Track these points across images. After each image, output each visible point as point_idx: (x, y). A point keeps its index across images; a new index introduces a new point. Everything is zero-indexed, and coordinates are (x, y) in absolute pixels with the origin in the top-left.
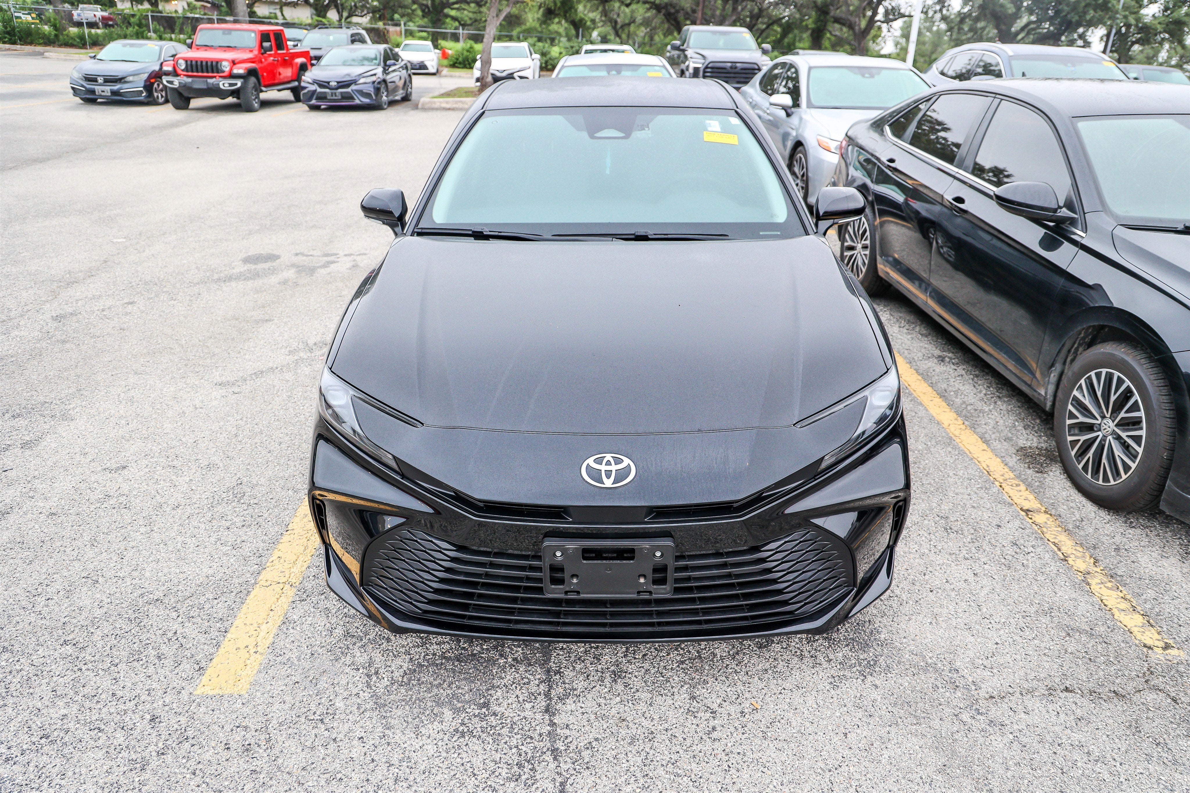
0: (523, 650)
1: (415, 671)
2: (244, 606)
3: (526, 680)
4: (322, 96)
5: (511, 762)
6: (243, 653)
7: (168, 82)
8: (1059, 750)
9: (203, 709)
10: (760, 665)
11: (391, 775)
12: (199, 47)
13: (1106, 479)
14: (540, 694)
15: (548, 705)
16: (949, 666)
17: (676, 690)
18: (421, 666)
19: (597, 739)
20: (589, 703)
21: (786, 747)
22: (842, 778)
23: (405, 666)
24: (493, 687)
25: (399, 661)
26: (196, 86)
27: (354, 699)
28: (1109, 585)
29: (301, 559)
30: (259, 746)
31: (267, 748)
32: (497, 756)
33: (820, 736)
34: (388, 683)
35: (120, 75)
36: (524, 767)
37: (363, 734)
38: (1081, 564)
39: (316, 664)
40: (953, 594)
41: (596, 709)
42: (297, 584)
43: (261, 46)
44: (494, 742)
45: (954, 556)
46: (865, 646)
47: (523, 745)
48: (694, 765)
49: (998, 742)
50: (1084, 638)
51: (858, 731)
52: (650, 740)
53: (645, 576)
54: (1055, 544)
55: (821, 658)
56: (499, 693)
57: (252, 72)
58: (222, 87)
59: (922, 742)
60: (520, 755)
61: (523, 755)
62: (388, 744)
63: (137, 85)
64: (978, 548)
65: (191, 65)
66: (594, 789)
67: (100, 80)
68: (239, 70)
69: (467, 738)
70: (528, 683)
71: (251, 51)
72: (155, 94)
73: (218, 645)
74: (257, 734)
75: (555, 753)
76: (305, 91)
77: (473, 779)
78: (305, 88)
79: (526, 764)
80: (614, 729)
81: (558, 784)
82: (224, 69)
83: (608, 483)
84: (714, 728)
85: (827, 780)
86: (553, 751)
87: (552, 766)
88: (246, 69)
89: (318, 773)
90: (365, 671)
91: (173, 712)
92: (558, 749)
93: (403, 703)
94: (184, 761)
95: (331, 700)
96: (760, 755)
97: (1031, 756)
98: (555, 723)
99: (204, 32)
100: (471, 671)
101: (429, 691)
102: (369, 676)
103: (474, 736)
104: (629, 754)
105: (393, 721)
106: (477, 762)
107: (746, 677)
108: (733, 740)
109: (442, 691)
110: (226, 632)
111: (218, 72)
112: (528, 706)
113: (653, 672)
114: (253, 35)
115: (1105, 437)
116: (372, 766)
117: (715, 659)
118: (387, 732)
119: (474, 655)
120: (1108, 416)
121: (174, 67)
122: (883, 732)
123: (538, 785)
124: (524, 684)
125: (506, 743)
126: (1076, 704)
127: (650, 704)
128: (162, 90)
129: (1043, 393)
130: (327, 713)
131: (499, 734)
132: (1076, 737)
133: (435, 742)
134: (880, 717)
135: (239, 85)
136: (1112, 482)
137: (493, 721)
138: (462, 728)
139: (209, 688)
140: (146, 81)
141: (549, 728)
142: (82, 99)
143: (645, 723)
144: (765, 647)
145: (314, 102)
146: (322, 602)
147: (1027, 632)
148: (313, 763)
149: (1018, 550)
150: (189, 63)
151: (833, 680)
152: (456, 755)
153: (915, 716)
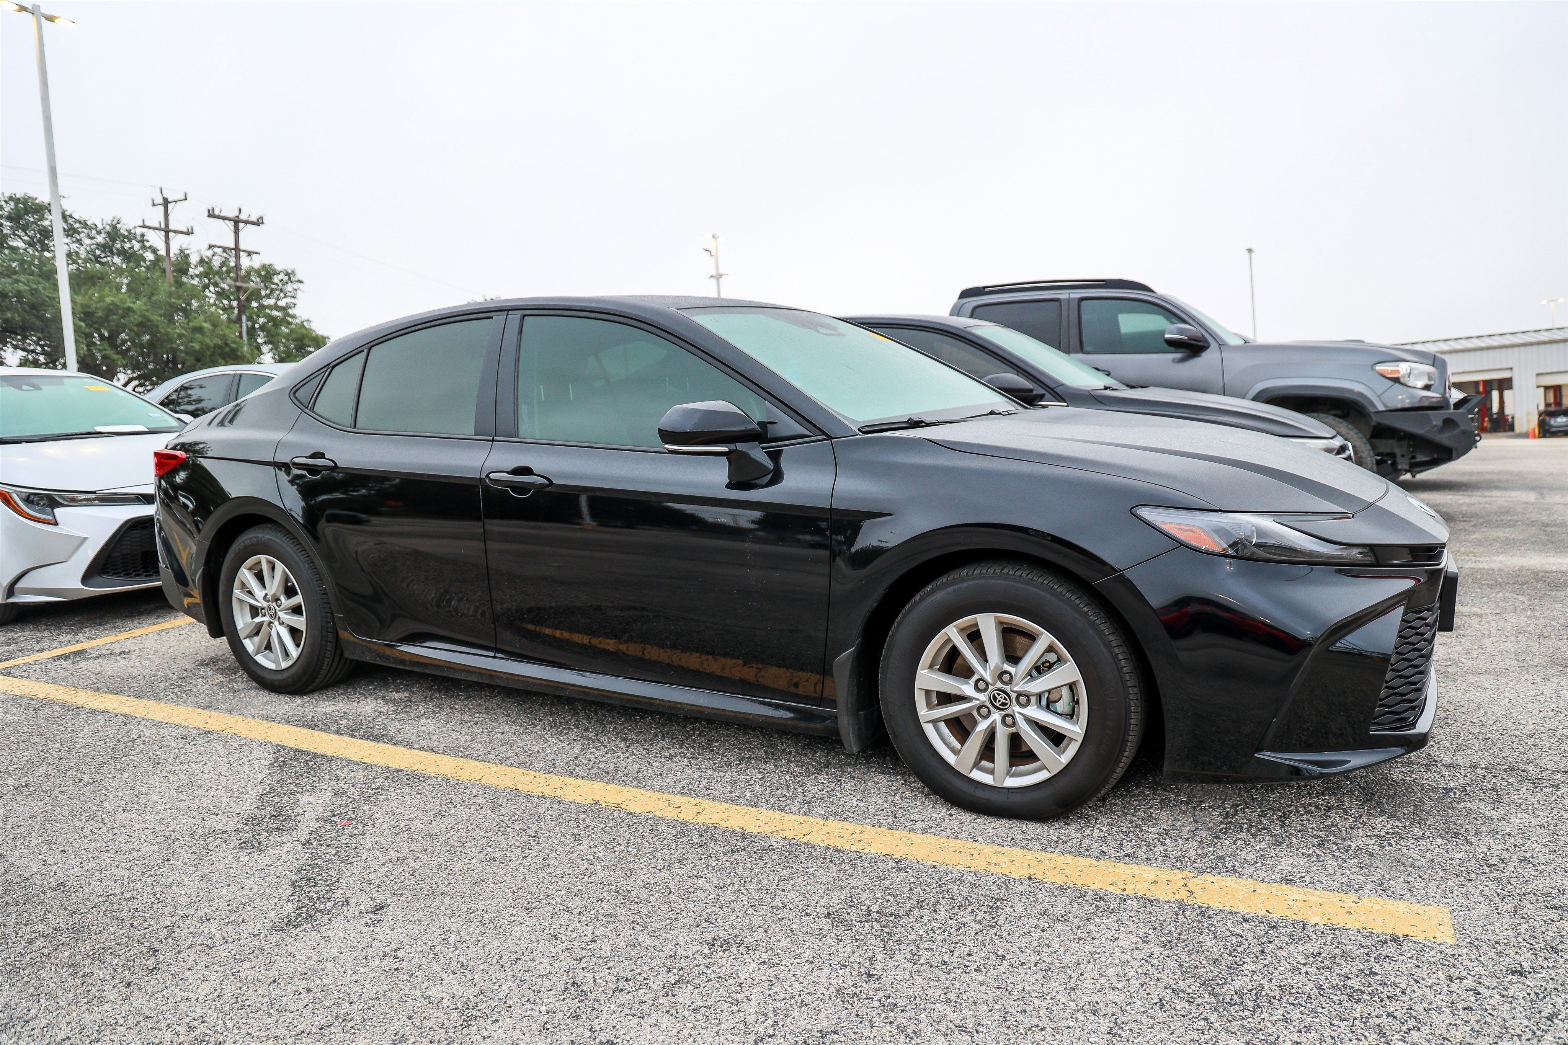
39: (1382, 865)
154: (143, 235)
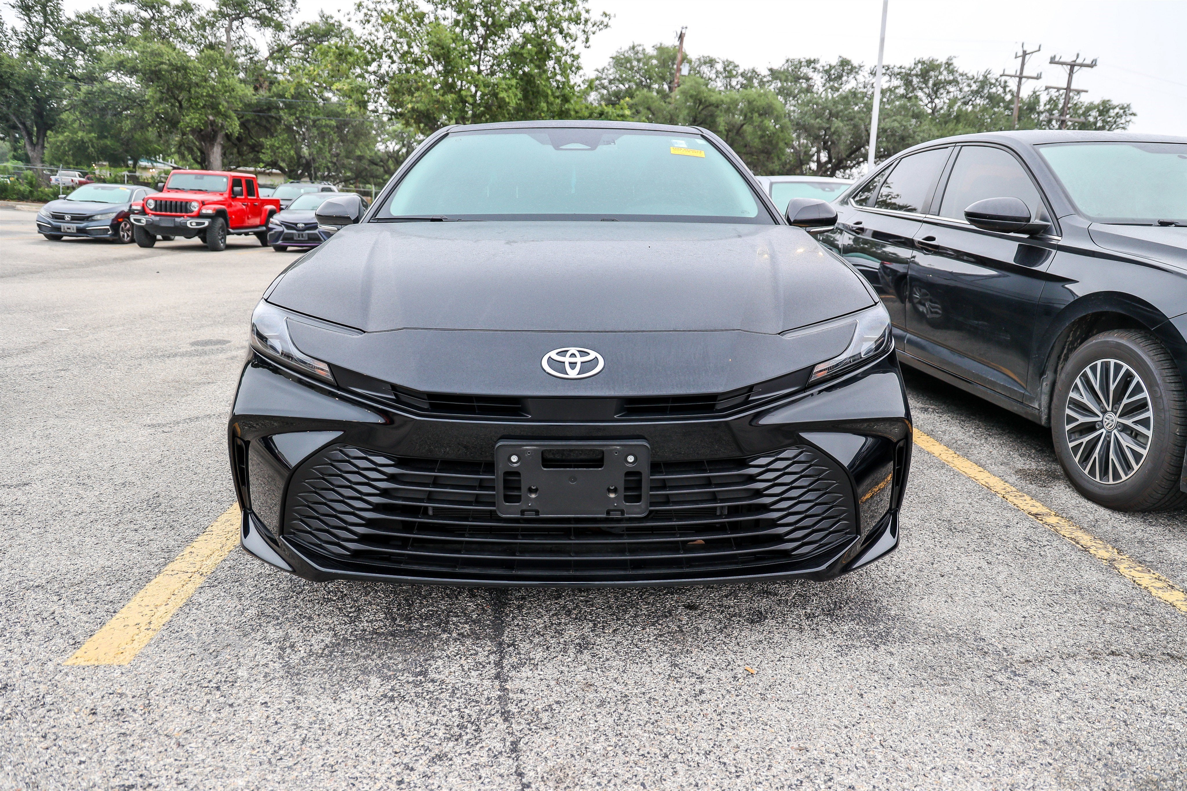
0: (470, 626)
1: (339, 644)
2: (141, 593)
3: (472, 652)
4: (289, 236)
5: (451, 723)
6: (132, 630)
7: (135, 220)
8: (1117, 705)
9: (70, 678)
10: (753, 637)
11: (297, 737)
12: (170, 190)
13: (1117, 476)
14: (489, 663)
15: (499, 673)
16: (973, 637)
17: (654, 659)
18: (346, 640)
19: (558, 702)
20: (550, 671)
21: (790, 707)
22: (861, 734)
23: (328, 640)
24: (433, 657)
25: (321, 637)
26: (163, 224)
27: (261, 668)
28: (1140, 569)
29: (217, 553)
30: (134, 711)
31: (145, 713)
32: (434, 719)
33: (831, 696)
34: (305, 655)
35: (88, 213)
36: (466, 728)
37: (267, 699)
38: (1104, 553)
39: (219, 640)
40: (967, 579)
41: (557, 675)
42: (209, 573)
43: (232, 190)
44: (431, 705)
45: (962, 549)
46: (874, 621)
47: (466, 707)
48: (678, 725)
49: (1045, 700)
50: (1122, 611)
51: (876, 692)
52: (624, 703)
53: (615, 491)
54: (1072, 539)
55: (823, 630)
56: (440, 662)
57: (220, 213)
58: (189, 225)
59: (953, 700)
60: (463, 717)
61: (466, 717)
62: (298, 708)
63: (104, 223)
64: (989, 543)
65: (161, 205)
66: (554, 748)
67: (68, 218)
68: (208, 210)
69: (397, 702)
70: (476, 654)
71: (222, 194)
72: (122, 233)
73: (102, 624)
74: (134, 700)
75: (506, 716)
76: (272, 232)
77: (402, 739)
78: (272, 229)
79: (469, 725)
80: (580, 693)
81: (508, 744)
82: (193, 209)
83: (573, 374)
84: (701, 692)
85: (844, 736)
86: (503, 714)
87: (503, 726)
88: (214, 209)
89: (204, 735)
90: (278, 645)
91: (32, 680)
92: (509, 711)
93: (321, 672)
94: (35, 725)
95: (232, 670)
96: (759, 714)
97: (1086, 711)
98: (507, 689)
99: (177, 176)
100: (407, 644)
101: (354, 661)
102: (283, 649)
103: (407, 701)
104: (598, 715)
105: (306, 688)
106: (408, 724)
107: (737, 647)
108: (725, 701)
109: (370, 661)
110: (115, 612)
111: (186, 212)
112: (474, 674)
113: (625, 644)
114: (225, 180)
115: (1109, 432)
116: (275, 728)
117: (700, 633)
118: (297, 697)
119: (410, 631)
120: (1109, 409)
121: (143, 207)
122: (906, 691)
123: (484, 744)
124: (471, 655)
125: (445, 706)
126: (1127, 665)
127: (624, 672)
128: (128, 230)
129: (1037, 406)
130: (225, 681)
131: (437, 699)
132: (1134, 693)
133: (357, 706)
134: (900, 679)
135: (207, 224)
136: (1124, 478)
137: (430, 686)
138: (391, 693)
139: (83, 659)
140: (113, 220)
141: (499, 693)
142: (46, 236)
143: (616, 687)
144: (757, 622)
145: (280, 242)
146: (236, 588)
147: (1057, 607)
148: (200, 727)
149: (1032, 544)
150: (158, 202)
151: (840, 649)
152: (381, 718)
153: (941, 678)
154: (1006, 82)
